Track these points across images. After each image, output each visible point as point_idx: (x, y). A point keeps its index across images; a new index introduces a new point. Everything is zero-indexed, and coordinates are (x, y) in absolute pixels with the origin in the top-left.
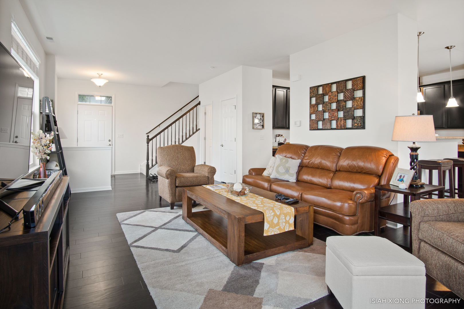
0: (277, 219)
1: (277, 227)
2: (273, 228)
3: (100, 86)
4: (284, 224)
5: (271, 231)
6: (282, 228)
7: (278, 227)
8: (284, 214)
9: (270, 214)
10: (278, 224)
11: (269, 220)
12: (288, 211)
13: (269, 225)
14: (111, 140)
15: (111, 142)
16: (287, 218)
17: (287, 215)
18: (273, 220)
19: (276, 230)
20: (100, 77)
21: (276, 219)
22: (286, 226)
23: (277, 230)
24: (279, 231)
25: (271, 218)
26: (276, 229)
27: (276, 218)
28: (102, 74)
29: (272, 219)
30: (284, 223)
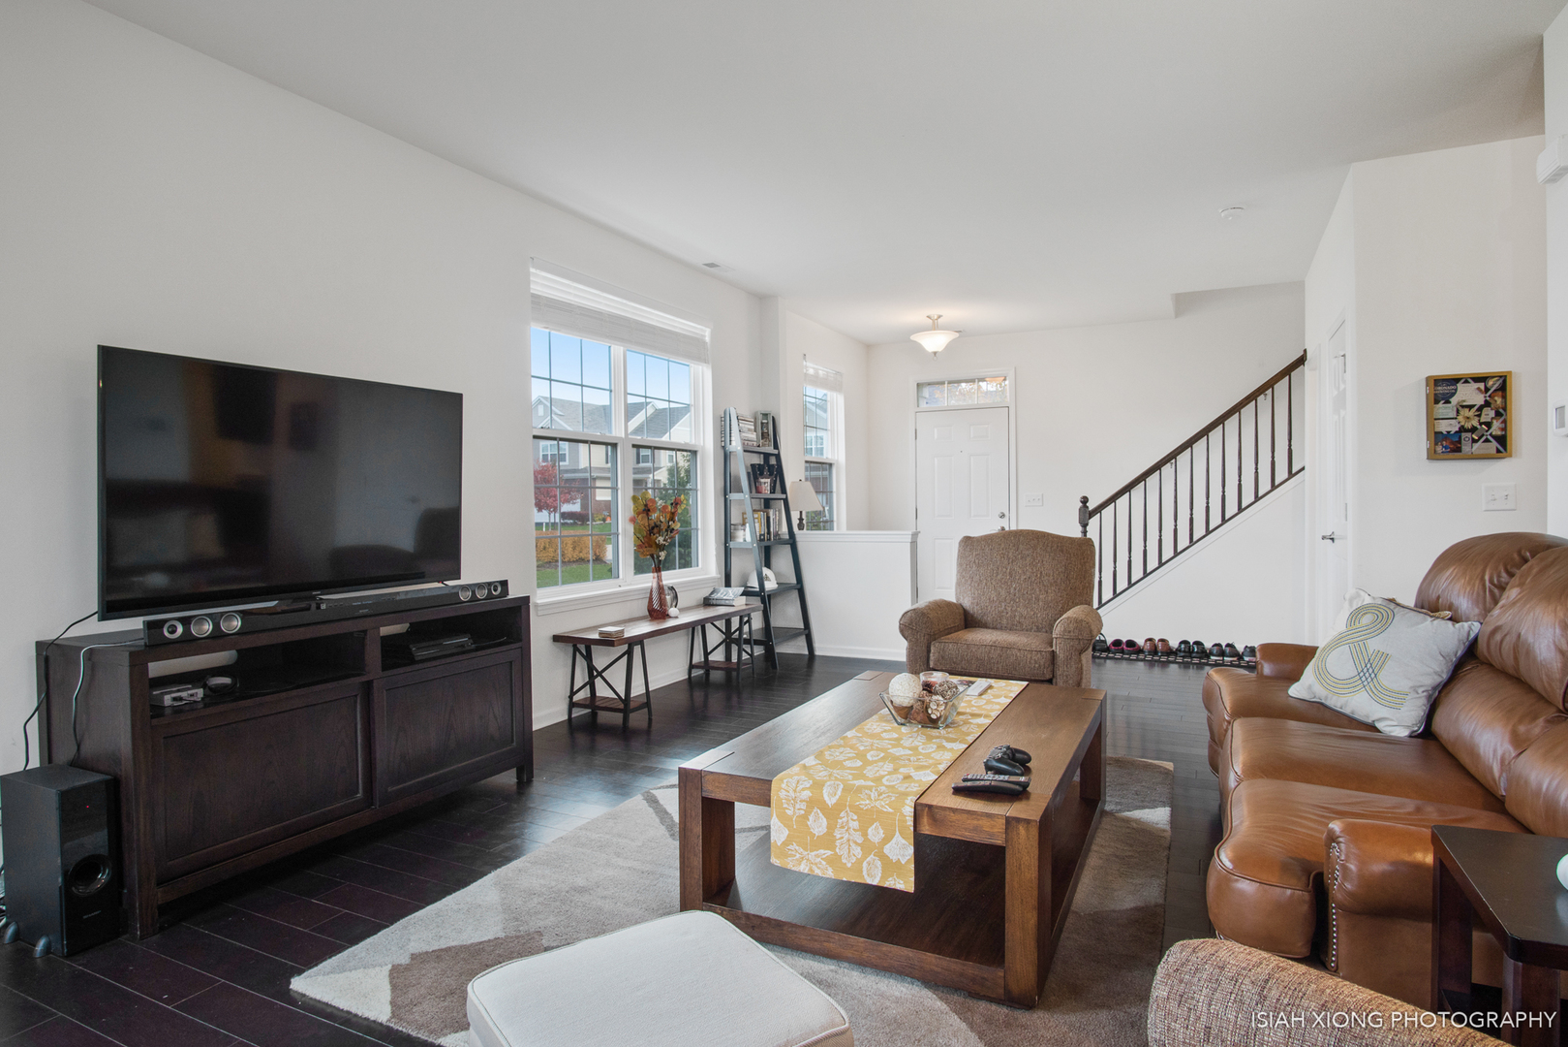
0: (825, 820)
1: (822, 851)
2: (805, 849)
3: (935, 353)
4: (858, 851)
5: (798, 856)
6: (849, 865)
7: (829, 853)
8: (856, 809)
9: (795, 791)
10: (828, 841)
11: (789, 812)
12: (877, 804)
13: (786, 832)
14: (1007, 514)
15: (1007, 518)
16: (870, 831)
17: (874, 821)
18: (805, 817)
19: (821, 863)
20: (935, 326)
21: (817, 818)
22: (865, 864)
23: (824, 863)
24: (830, 870)
25: (798, 806)
26: (817, 856)
27: (821, 815)
28: (940, 317)
29: (803, 812)
30: (859, 848)
